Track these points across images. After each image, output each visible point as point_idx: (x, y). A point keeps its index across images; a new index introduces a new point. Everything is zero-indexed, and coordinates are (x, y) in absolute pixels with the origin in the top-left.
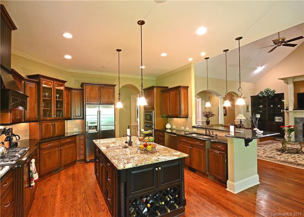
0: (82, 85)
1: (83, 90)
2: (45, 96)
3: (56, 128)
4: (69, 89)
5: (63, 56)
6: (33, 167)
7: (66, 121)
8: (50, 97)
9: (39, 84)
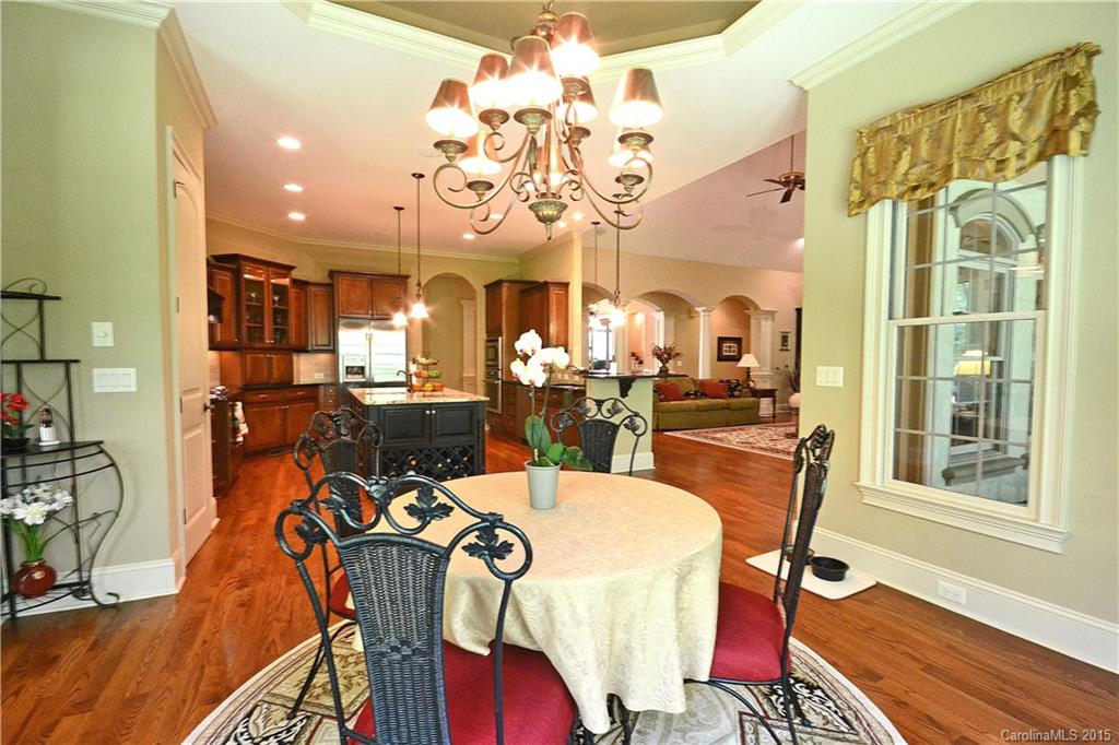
0: (332, 274)
1: (332, 285)
2: (251, 299)
3: (275, 366)
4: (300, 284)
5: (286, 215)
6: (239, 413)
7: (295, 357)
8: (260, 300)
9: (237, 274)
